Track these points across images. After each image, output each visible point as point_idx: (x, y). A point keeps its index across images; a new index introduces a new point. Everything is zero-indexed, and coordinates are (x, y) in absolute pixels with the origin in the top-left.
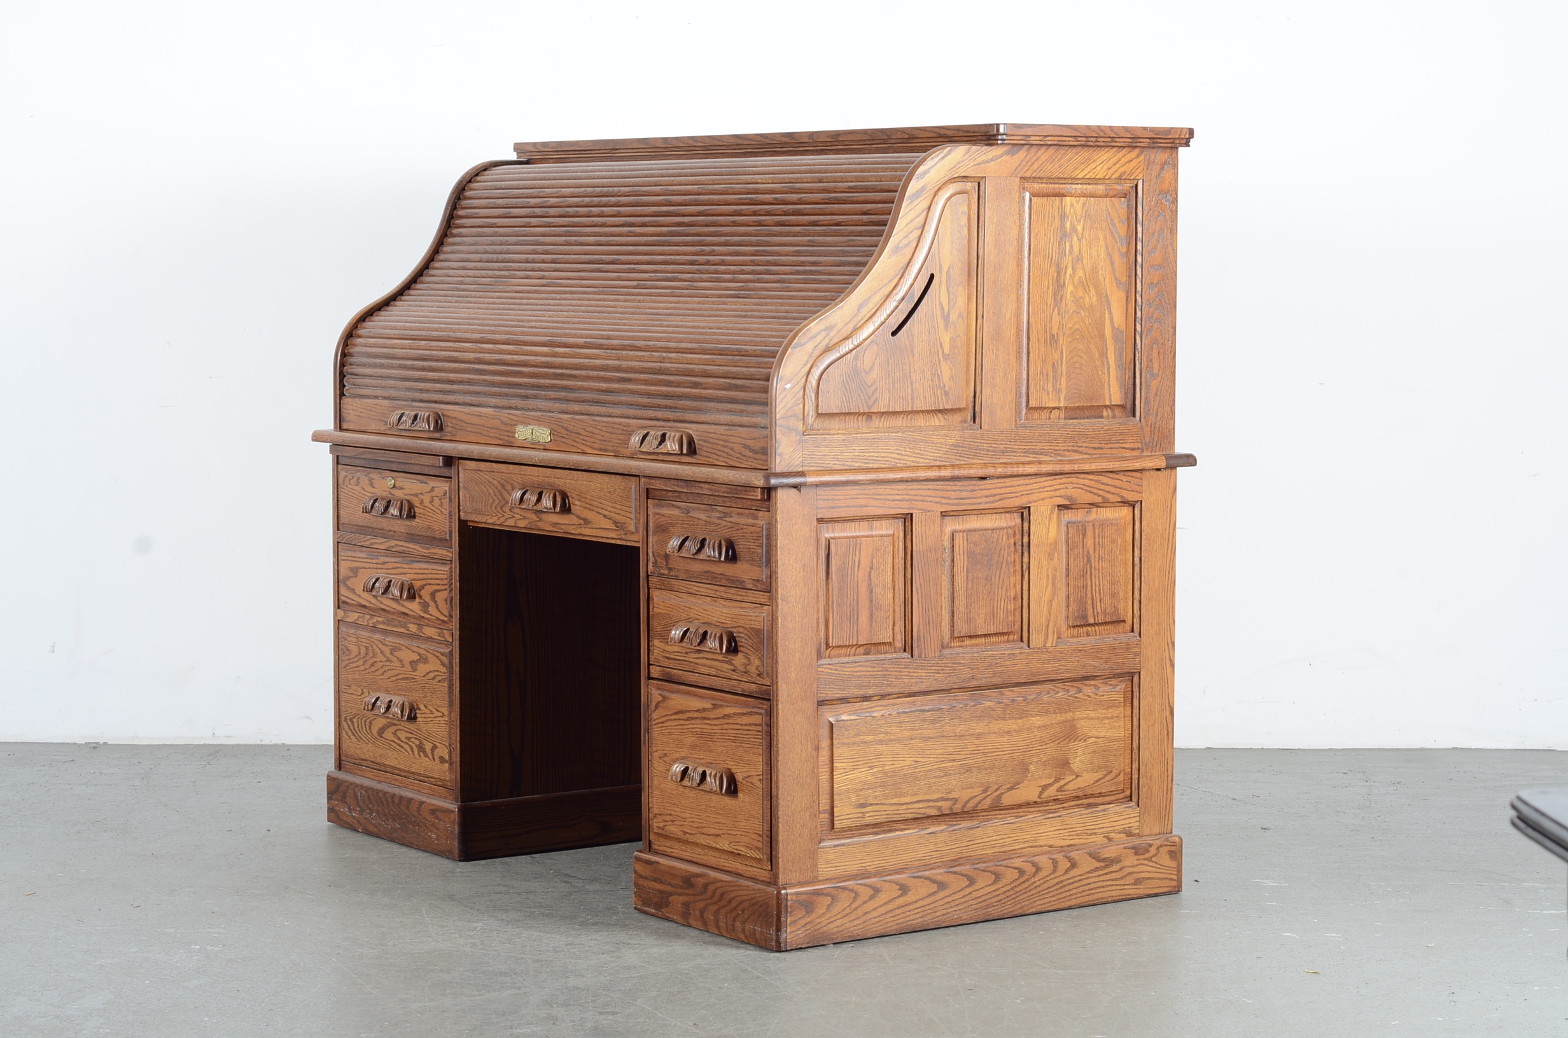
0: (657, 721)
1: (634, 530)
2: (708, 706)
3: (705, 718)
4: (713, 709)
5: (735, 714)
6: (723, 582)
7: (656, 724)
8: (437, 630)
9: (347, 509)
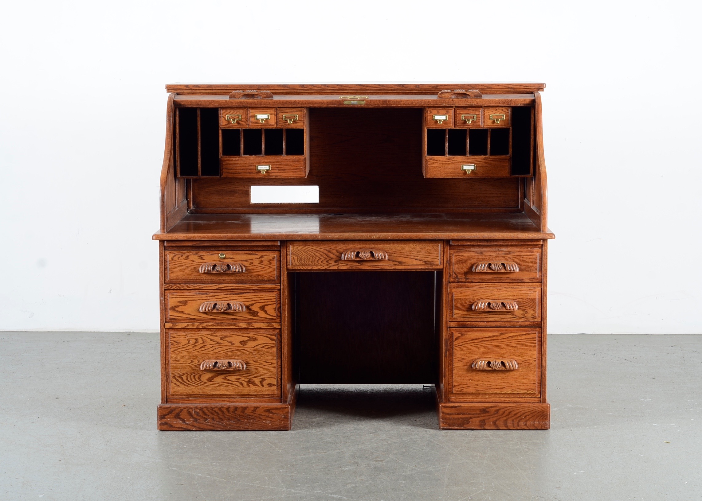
0: (456, 345)
1: (439, 264)
2: (497, 334)
3: (494, 340)
4: (500, 335)
5: (516, 335)
6: (508, 281)
7: (455, 347)
8: (266, 324)
9: (176, 272)
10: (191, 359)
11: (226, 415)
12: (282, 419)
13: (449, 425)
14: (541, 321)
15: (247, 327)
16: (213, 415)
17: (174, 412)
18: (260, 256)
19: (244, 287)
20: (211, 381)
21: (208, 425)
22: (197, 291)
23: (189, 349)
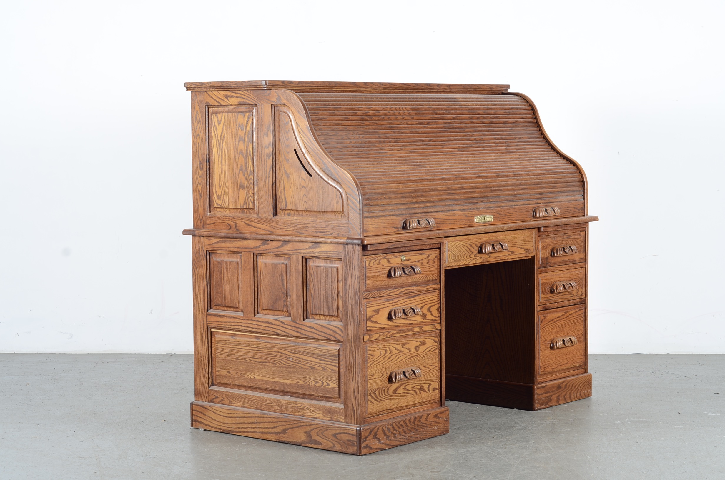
0: (541, 328)
1: (533, 251)
2: (563, 313)
3: (562, 319)
4: (565, 314)
5: (573, 313)
8: (432, 326)
9: (372, 279)
10: (382, 372)
11: (409, 427)
12: (445, 423)
13: (541, 405)
14: (585, 298)
15: (419, 331)
16: (400, 429)
17: (372, 433)
18: (427, 256)
19: (417, 289)
20: (395, 393)
21: (397, 441)
22: (385, 297)
23: (380, 362)
